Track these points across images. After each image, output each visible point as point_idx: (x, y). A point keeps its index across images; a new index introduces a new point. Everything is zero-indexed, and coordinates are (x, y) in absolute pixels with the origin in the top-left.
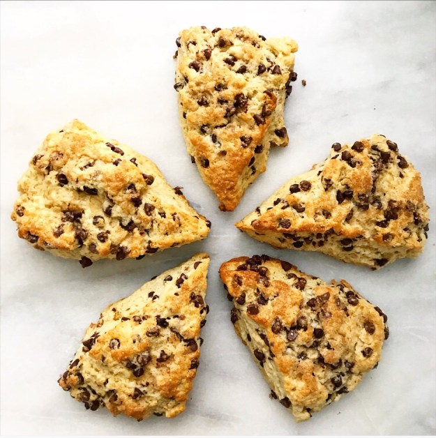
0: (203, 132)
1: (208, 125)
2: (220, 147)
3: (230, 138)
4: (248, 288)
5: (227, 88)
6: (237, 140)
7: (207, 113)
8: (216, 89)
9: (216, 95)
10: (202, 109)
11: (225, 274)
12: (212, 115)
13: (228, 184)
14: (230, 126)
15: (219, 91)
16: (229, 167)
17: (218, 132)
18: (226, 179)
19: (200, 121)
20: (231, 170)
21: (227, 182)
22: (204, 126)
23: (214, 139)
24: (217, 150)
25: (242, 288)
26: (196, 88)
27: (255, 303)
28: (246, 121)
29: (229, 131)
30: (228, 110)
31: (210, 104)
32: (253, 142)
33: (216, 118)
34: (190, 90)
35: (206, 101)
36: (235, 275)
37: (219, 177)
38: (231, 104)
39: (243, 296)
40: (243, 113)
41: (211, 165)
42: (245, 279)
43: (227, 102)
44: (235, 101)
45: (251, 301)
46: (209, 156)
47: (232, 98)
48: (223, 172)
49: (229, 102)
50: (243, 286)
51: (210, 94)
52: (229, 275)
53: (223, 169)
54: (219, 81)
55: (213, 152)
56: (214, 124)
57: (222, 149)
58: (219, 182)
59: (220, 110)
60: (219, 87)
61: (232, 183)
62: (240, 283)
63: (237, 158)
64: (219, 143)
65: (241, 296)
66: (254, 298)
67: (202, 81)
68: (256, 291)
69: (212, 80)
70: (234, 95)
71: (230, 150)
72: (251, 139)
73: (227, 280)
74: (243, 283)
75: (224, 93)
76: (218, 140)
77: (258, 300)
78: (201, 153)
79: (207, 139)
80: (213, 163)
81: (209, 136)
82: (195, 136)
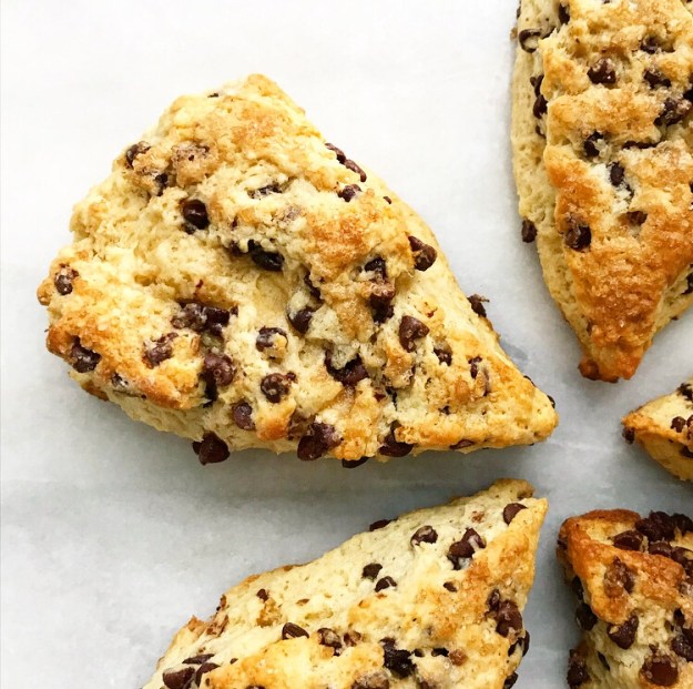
0: (589, 152)
1: (607, 135)
2: (628, 201)
3: (662, 180)
4: (649, 603)
5: (671, 50)
6: (682, 186)
7: (613, 104)
8: (643, 48)
9: (641, 61)
10: (598, 92)
11: (585, 551)
12: (624, 110)
13: (635, 304)
14: (667, 149)
15: (651, 52)
16: (647, 257)
17: (632, 158)
18: (633, 289)
19: (589, 121)
20: (652, 267)
21: (633, 297)
22: (596, 136)
23: (618, 175)
24: (621, 207)
25: (634, 601)
26: (587, 38)
27: (665, 650)
29: (662, 161)
30: (670, 105)
31: (621, 84)
33: (634, 120)
34: (570, 42)
35: (612, 74)
36: (616, 562)
37: (613, 281)
38: (679, 89)
39: (631, 625)
41: (595, 244)
42: (644, 576)
43: (667, 84)
44: (689, 86)
45: (651, 640)
46: (595, 219)
48: (629, 268)
49: (675, 85)
50: (638, 596)
51: (626, 58)
52: (598, 558)
53: (628, 261)
54: (654, 27)
55: (609, 210)
56: (626, 134)
57: (636, 204)
58: (612, 293)
59: (650, 103)
60: (651, 44)
61: (645, 303)
62: (629, 587)
63: (675, 236)
64: (628, 188)
65: (628, 623)
66: (663, 636)
67: (607, 21)
68: (670, 617)
69: (636, 22)
71: (658, 211)
73: (591, 569)
74: (637, 588)
75: (662, 58)
76: (628, 178)
77: (673, 644)
78: (573, 208)
79: (598, 173)
80: (601, 239)
81: (603, 166)
82: (566, 162)
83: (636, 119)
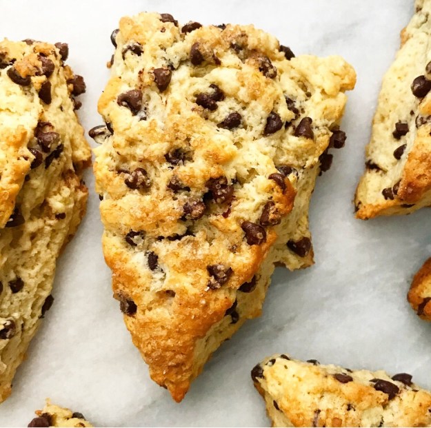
1: (141, 233)
2: (162, 280)
3: (185, 267)
6: (200, 271)
7: (143, 209)
8: (168, 160)
10: (133, 197)
12: (151, 215)
13: (171, 359)
14: (189, 241)
15: (175, 164)
16: (176, 326)
17: (162, 249)
18: (167, 349)
19: (126, 222)
20: (180, 332)
21: (170, 354)
22: (133, 233)
23: (153, 262)
24: (157, 286)
26: (126, 150)
28: (225, 232)
29: (186, 252)
30: (187, 210)
31: (154, 190)
32: (234, 278)
33: (159, 222)
34: (114, 152)
35: (143, 183)
37: (154, 342)
38: (197, 194)
40: (220, 218)
41: (139, 314)
43: (188, 189)
44: (207, 190)
47: (200, 182)
48: (164, 333)
49: (193, 190)
51: (155, 168)
53: (164, 328)
55: (148, 289)
56: (155, 232)
57: (166, 285)
58: (154, 350)
59: (171, 206)
60: (177, 156)
64: (162, 271)
67: (140, 137)
69: (162, 139)
70: (204, 177)
71: (183, 292)
72: (230, 272)
75: (184, 170)
76: (160, 265)
78: (121, 287)
79: (137, 260)
80: (144, 311)
81: (143, 253)
82: (114, 250)
83: (162, 221)
